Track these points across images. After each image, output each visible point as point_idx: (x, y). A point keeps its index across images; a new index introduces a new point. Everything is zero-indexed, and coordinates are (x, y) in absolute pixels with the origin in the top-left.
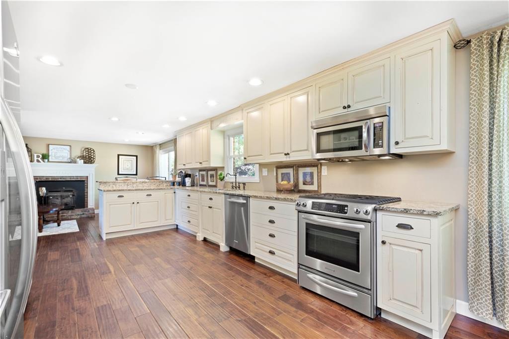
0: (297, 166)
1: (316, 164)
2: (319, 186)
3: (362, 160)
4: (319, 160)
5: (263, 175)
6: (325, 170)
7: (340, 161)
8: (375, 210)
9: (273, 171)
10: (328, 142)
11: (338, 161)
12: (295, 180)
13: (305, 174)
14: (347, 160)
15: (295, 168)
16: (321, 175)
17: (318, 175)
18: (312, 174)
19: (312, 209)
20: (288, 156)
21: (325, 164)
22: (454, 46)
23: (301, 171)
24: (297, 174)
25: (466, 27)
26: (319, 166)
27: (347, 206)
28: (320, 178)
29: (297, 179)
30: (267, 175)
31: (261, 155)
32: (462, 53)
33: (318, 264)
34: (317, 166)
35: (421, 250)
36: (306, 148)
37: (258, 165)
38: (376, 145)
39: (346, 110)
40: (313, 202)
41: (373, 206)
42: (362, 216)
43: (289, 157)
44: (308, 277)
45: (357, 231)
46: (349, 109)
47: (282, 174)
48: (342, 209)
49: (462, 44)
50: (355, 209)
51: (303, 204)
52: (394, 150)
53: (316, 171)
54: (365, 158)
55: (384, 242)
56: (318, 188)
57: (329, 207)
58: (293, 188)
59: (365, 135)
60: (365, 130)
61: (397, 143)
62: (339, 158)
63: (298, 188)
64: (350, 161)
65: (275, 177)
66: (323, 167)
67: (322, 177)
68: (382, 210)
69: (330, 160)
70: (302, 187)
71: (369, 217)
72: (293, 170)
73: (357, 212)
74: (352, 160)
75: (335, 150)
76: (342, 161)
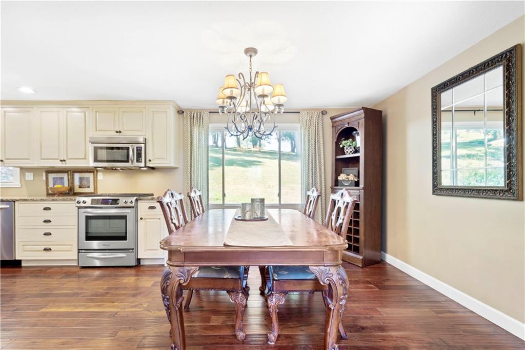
0: (72, 172)
1: (93, 171)
2: (95, 188)
3: (130, 169)
4: (96, 167)
5: (27, 179)
6: (100, 176)
7: (113, 169)
8: (137, 200)
9: (42, 175)
10: (103, 154)
11: (112, 169)
12: (70, 184)
13: (81, 179)
14: (119, 169)
15: (69, 173)
16: (97, 179)
17: (94, 180)
18: (88, 179)
19: (91, 204)
20: (63, 162)
21: (101, 171)
22: (178, 112)
23: (77, 176)
24: (73, 178)
25: (183, 105)
26: (95, 172)
27: (119, 199)
28: (97, 182)
29: (73, 183)
30: (32, 179)
31: (28, 159)
32: (181, 116)
33: (95, 244)
34: (93, 172)
35: (160, 219)
36: (84, 157)
37: (19, 168)
38: (138, 161)
39: (118, 134)
40: (92, 200)
41: (135, 198)
42: (129, 204)
43: (65, 164)
44: (88, 257)
45: (125, 214)
46: (120, 134)
47: (54, 178)
48: (115, 201)
49: (181, 112)
50: (124, 201)
51: (84, 201)
52: (148, 165)
53: (93, 176)
54: (132, 168)
55: (141, 219)
56: (94, 190)
57: (105, 202)
58: (67, 192)
59: (131, 153)
60: (131, 150)
61: (150, 161)
62: (113, 167)
63: (74, 191)
64: (121, 169)
65: (45, 182)
66: (98, 173)
67: (98, 181)
68: (141, 199)
69: (105, 168)
70: (77, 190)
71: (133, 205)
72: (68, 175)
73: (126, 202)
74: (123, 169)
75: (108, 161)
76: (115, 169)
